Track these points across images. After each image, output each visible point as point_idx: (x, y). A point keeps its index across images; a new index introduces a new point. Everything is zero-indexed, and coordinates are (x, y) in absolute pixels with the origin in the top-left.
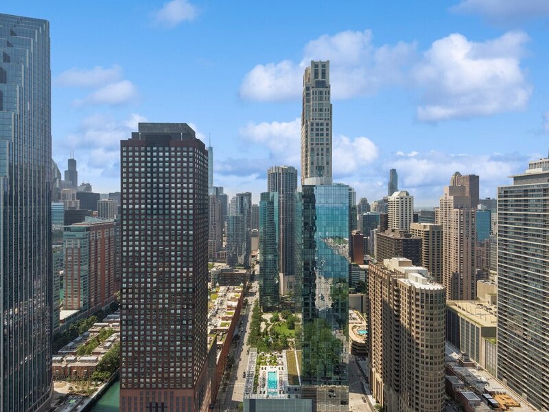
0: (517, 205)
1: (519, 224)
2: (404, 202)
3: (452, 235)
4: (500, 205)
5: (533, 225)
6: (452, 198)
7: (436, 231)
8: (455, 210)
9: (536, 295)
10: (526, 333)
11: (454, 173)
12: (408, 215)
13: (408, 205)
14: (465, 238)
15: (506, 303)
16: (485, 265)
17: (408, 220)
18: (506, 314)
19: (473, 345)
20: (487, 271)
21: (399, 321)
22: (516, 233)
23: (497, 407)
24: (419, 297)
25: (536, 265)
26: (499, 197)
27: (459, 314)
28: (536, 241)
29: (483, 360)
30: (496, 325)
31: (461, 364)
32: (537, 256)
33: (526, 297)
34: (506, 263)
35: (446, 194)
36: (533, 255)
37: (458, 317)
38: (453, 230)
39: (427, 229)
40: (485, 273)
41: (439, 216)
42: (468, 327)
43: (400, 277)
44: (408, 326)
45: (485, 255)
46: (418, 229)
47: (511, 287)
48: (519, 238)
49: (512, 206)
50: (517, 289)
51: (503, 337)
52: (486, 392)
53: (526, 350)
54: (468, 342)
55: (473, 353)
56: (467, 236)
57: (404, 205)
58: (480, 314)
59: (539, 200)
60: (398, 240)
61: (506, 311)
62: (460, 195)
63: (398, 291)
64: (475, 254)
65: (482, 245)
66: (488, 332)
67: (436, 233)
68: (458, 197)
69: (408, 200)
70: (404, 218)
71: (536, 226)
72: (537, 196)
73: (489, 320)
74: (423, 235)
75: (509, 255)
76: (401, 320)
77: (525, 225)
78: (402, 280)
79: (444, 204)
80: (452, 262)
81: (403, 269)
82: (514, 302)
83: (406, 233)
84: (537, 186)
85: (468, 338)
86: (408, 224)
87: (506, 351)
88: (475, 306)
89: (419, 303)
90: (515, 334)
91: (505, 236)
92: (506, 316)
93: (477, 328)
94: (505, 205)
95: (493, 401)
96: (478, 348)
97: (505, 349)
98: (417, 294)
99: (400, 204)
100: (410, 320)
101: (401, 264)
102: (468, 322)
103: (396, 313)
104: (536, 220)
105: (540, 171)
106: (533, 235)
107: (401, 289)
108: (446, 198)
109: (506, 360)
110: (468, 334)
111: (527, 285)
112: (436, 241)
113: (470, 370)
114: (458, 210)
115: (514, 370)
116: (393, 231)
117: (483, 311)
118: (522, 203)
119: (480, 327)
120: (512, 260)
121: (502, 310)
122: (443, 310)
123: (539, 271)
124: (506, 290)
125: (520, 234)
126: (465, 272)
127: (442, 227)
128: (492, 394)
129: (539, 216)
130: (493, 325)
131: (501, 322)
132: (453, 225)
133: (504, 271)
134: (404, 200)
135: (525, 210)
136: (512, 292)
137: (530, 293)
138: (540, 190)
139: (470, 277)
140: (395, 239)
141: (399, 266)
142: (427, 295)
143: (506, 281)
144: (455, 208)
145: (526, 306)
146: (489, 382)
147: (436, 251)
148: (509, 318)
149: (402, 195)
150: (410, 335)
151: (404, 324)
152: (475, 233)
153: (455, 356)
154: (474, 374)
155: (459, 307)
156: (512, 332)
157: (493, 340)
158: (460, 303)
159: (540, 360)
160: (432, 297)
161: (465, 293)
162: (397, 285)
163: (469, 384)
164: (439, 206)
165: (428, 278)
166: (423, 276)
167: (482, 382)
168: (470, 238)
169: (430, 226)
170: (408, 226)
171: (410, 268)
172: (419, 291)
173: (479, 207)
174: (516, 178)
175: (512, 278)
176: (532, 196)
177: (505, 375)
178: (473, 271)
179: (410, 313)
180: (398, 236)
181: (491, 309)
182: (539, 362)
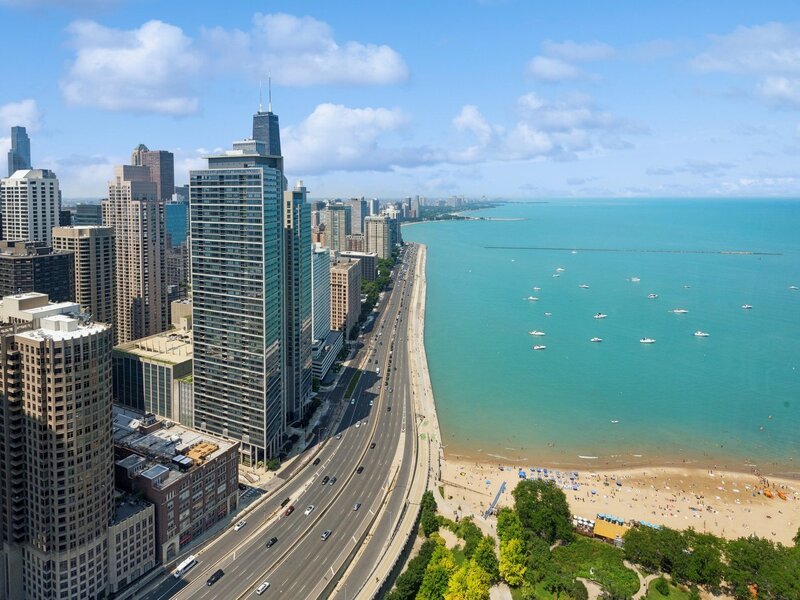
0: (212, 195)
1: (215, 219)
2: (39, 191)
3: (131, 242)
4: (193, 195)
5: (231, 220)
6: (128, 184)
7: (101, 237)
8: (135, 202)
9: (235, 305)
10: (225, 354)
11: (137, 145)
12: (48, 214)
13: (48, 195)
14: (150, 244)
15: (203, 323)
16: (182, 278)
17: (48, 222)
18: (203, 338)
19: (162, 396)
20: (185, 285)
21: (21, 412)
22: (212, 231)
23: (192, 465)
24: (61, 356)
25: (234, 269)
26: (192, 184)
27: (141, 360)
28: (234, 239)
29: (175, 412)
30: (191, 357)
31: (143, 432)
32: (235, 257)
33: (224, 309)
34: (202, 271)
35: (119, 178)
36: (231, 256)
37: (140, 364)
38: (131, 234)
39: (86, 236)
40: (182, 289)
41: (109, 212)
42: (154, 373)
43: (20, 331)
44: (38, 414)
45: (182, 264)
46: (67, 238)
47: (209, 301)
48: (216, 238)
49: (207, 196)
50: (215, 302)
51: (201, 369)
52: (178, 453)
53: (225, 374)
54: (155, 394)
55: (162, 407)
56: (154, 241)
57: (39, 195)
58: (173, 349)
59: (235, 189)
60: (23, 261)
61: (203, 335)
62: (141, 180)
63: (17, 357)
64: (166, 266)
65: (178, 251)
66: (182, 370)
67: (101, 241)
68: (139, 183)
69: (47, 186)
70: (40, 218)
71: (233, 220)
72: (234, 183)
73: (183, 353)
74: (77, 245)
75: (205, 260)
76: (25, 408)
77: (222, 220)
78: (25, 335)
79: (116, 194)
80: (130, 283)
81: (27, 315)
82: (212, 319)
83: (42, 247)
84: (235, 171)
85: (155, 388)
86: (48, 230)
87: (203, 386)
88: (166, 339)
89: (61, 366)
90: (214, 360)
91: (201, 236)
92: (203, 340)
93: (168, 369)
94: (199, 195)
95: (185, 461)
96: (169, 397)
97: (204, 383)
98: (58, 351)
99: (30, 195)
100: (44, 400)
101: (23, 305)
102: (154, 366)
103: (12, 399)
104: (233, 214)
105: (239, 153)
106: (231, 232)
107: (24, 353)
108: (119, 184)
109: (204, 397)
110: (155, 383)
111: (225, 295)
112: (102, 254)
113: (156, 434)
114: (138, 202)
115: (213, 406)
116: (11, 245)
117: (177, 343)
118: (218, 193)
119: (171, 367)
120: (208, 266)
121: (199, 335)
122: (107, 363)
123: (237, 275)
124: (202, 306)
125: (217, 232)
126: (152, 293)
127: (112, 230)
128: (184, 452)
129: (236, 208)
130: (189, 358)
131: (198, 351)
132: (132, 225)
133: (200, 282)
134: (38, 186)
135: (222, 202)
136: (209, 307)
137: (228, 304)
138: (235, 177)
139: (159, 300)
140: (15, 260)
141: (20, 309)
142: (78, 347)
143: (202, 294)
144: (134, 199)
145: (225, 321)
146: (182, 437)
147: (102, 270)
148: (208, 341)
149: (34, 177)
150: (45, 428)
151: (32, 412)
152: (165, 235)
153: (135, 424)
154: (162, 437)
155: (143, 348)
156: (210, 359)
157: (189, 378)
158: (144, 342)
159: (241, 381)
160: (86, 347)
161: (152, 325)
162: (13, 346)
163: (154, 456)
164: (108, 197)
165: (81, 319)
166: (72, 317)
167: (173, 443)
168: (158, 244)
169: (91, 230)
170: (48, 233)
171: (45, 309)
172: (62, 346)
173: (175, 197)
174: (212, 161)
175: (209, 290)
176: (229, 183)
177: (203, 417)
178: (163, 289)
179: (43, 390)
180: (22, 254)
181: (187, 337)
182: (238, 383)
